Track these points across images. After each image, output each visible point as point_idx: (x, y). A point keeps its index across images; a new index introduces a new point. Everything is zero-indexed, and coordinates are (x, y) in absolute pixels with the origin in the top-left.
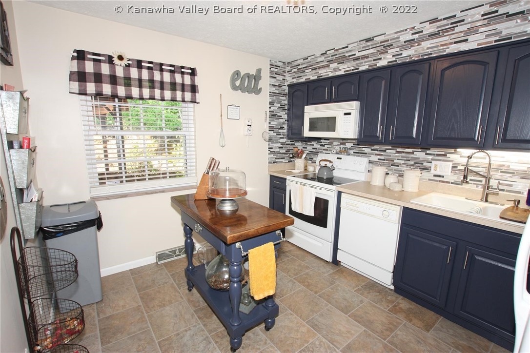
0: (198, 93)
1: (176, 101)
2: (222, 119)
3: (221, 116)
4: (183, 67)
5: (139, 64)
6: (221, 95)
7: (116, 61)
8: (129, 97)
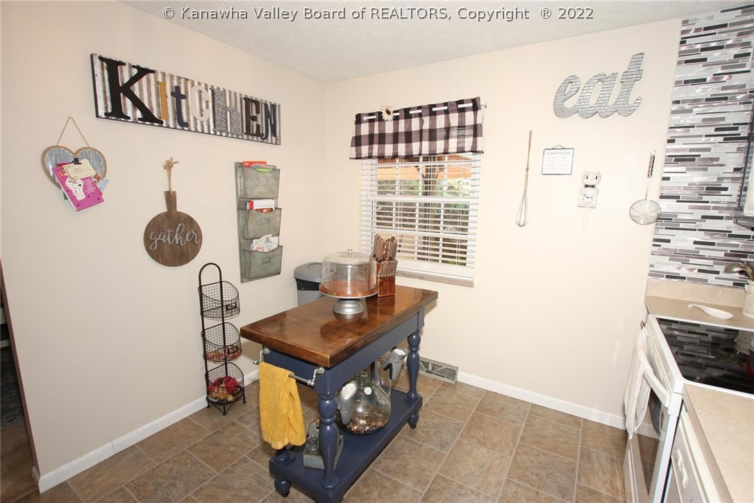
0: (481, 136)
1: (464, 152)
2: (527, 176)
3: (527, 169)
4: (461, 102)
5: (407, 113)
6: (531, 133)
7: (385, 116)
8: (395, 156)
